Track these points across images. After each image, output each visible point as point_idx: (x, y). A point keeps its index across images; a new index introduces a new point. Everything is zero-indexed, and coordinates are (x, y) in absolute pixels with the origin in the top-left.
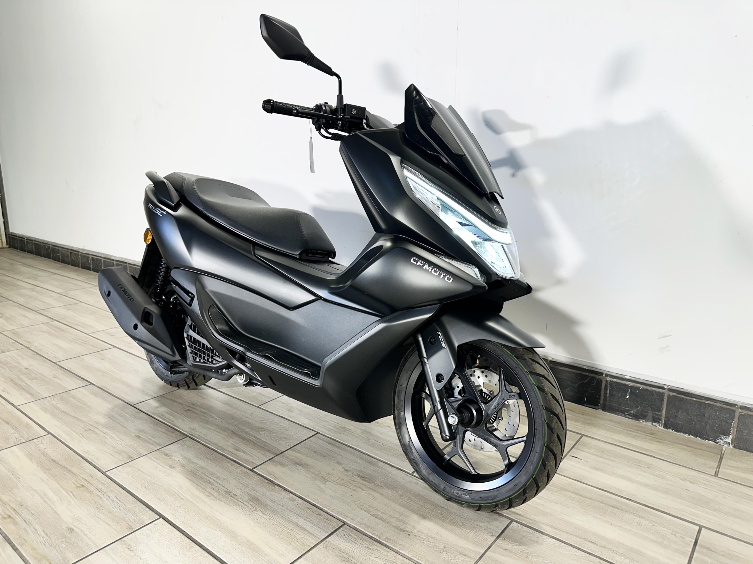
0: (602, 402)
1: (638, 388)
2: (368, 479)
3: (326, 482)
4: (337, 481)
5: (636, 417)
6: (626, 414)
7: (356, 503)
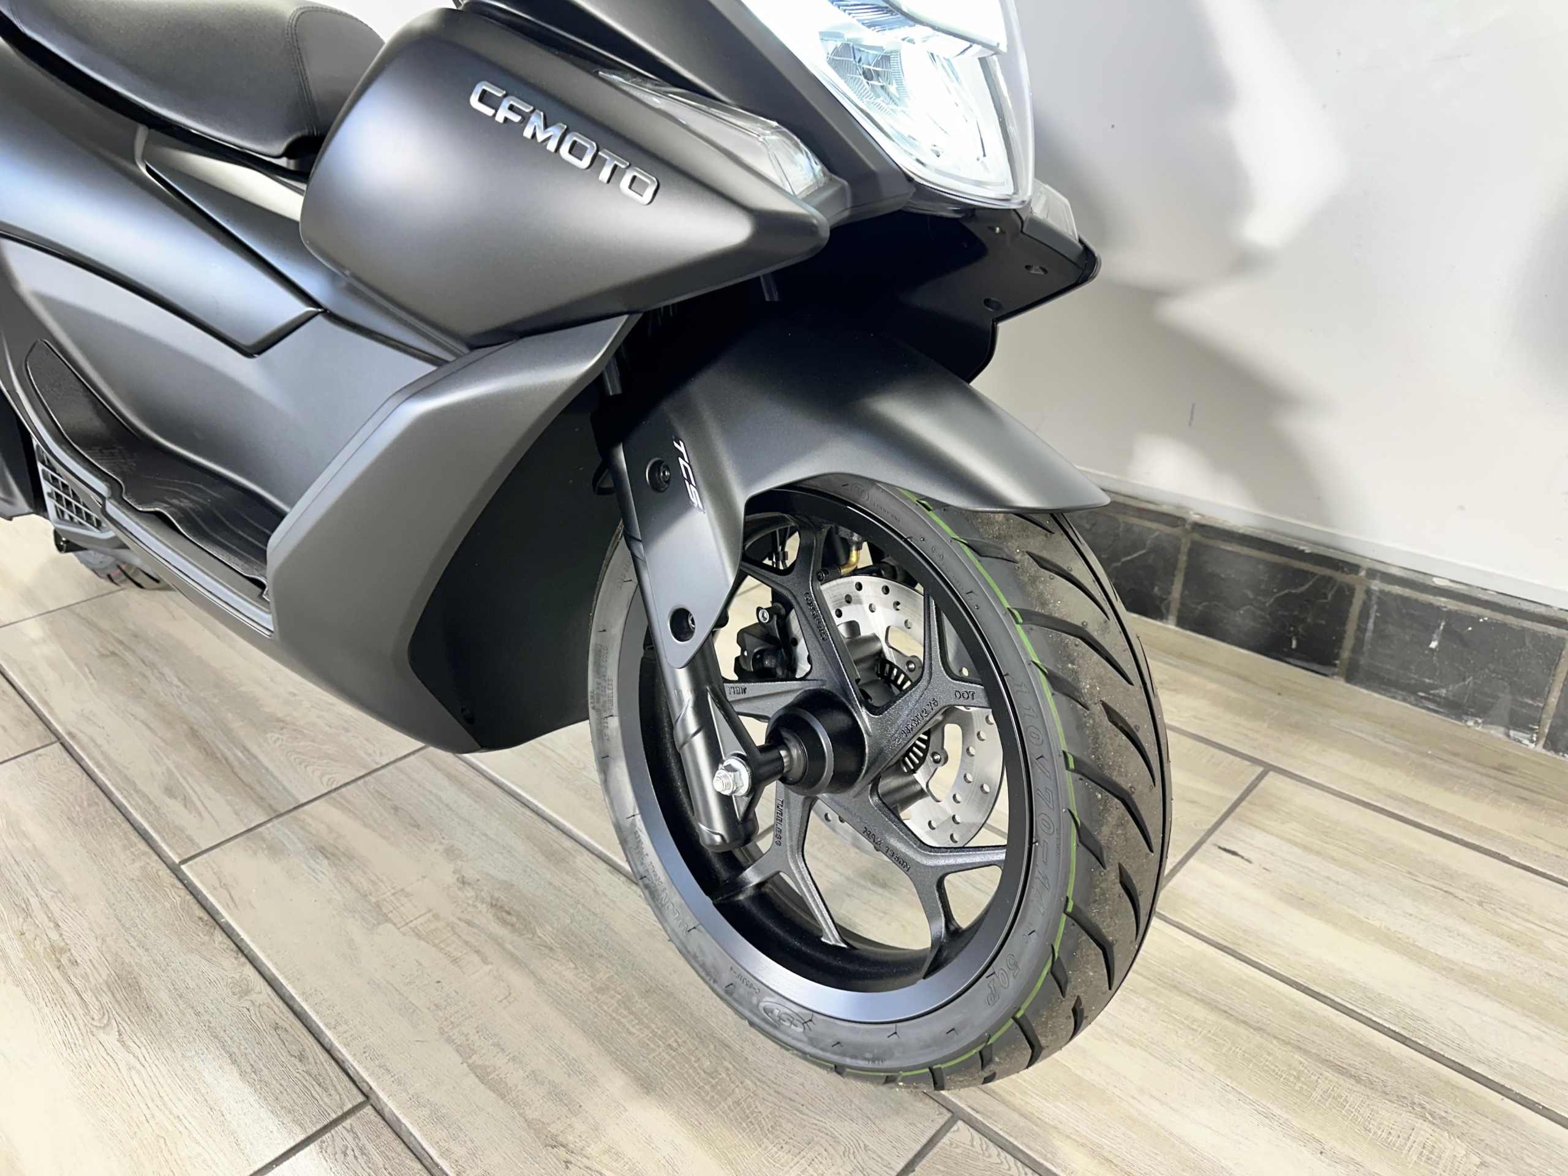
0: (1346, 654)
1: (1473, 620)
2: (519, 916)
3: (379, 924)
4: (412, 925)
5: (1456, 708)
6: (1422, 697)
7: (440, 1013)
